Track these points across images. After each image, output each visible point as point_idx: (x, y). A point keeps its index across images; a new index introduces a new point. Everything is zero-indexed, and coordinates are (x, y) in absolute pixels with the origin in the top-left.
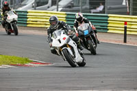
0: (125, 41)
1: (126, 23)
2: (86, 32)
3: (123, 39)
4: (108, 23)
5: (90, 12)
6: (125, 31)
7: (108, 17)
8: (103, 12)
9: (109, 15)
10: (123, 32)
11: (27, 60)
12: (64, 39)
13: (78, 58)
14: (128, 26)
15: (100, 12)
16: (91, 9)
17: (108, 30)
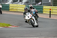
0: (50, 17)
1: (50, 9)
3: (49, 16)
4: (43, 9)
5: (36, 5)
6: (50, 13)
7: (43, 7)
8: (41, 5)
9: (43, 6)
10: (49, 13)
11: (9, 25)
14: (51, 11)
15: (40, 5)
16: (36, 3)
17: (43, 12)
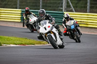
2: (73, 27)
12: (49, 27)
13: (59, 42)
